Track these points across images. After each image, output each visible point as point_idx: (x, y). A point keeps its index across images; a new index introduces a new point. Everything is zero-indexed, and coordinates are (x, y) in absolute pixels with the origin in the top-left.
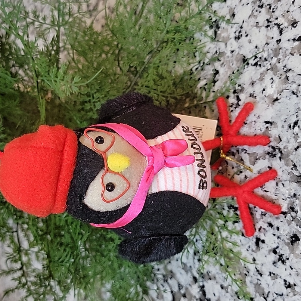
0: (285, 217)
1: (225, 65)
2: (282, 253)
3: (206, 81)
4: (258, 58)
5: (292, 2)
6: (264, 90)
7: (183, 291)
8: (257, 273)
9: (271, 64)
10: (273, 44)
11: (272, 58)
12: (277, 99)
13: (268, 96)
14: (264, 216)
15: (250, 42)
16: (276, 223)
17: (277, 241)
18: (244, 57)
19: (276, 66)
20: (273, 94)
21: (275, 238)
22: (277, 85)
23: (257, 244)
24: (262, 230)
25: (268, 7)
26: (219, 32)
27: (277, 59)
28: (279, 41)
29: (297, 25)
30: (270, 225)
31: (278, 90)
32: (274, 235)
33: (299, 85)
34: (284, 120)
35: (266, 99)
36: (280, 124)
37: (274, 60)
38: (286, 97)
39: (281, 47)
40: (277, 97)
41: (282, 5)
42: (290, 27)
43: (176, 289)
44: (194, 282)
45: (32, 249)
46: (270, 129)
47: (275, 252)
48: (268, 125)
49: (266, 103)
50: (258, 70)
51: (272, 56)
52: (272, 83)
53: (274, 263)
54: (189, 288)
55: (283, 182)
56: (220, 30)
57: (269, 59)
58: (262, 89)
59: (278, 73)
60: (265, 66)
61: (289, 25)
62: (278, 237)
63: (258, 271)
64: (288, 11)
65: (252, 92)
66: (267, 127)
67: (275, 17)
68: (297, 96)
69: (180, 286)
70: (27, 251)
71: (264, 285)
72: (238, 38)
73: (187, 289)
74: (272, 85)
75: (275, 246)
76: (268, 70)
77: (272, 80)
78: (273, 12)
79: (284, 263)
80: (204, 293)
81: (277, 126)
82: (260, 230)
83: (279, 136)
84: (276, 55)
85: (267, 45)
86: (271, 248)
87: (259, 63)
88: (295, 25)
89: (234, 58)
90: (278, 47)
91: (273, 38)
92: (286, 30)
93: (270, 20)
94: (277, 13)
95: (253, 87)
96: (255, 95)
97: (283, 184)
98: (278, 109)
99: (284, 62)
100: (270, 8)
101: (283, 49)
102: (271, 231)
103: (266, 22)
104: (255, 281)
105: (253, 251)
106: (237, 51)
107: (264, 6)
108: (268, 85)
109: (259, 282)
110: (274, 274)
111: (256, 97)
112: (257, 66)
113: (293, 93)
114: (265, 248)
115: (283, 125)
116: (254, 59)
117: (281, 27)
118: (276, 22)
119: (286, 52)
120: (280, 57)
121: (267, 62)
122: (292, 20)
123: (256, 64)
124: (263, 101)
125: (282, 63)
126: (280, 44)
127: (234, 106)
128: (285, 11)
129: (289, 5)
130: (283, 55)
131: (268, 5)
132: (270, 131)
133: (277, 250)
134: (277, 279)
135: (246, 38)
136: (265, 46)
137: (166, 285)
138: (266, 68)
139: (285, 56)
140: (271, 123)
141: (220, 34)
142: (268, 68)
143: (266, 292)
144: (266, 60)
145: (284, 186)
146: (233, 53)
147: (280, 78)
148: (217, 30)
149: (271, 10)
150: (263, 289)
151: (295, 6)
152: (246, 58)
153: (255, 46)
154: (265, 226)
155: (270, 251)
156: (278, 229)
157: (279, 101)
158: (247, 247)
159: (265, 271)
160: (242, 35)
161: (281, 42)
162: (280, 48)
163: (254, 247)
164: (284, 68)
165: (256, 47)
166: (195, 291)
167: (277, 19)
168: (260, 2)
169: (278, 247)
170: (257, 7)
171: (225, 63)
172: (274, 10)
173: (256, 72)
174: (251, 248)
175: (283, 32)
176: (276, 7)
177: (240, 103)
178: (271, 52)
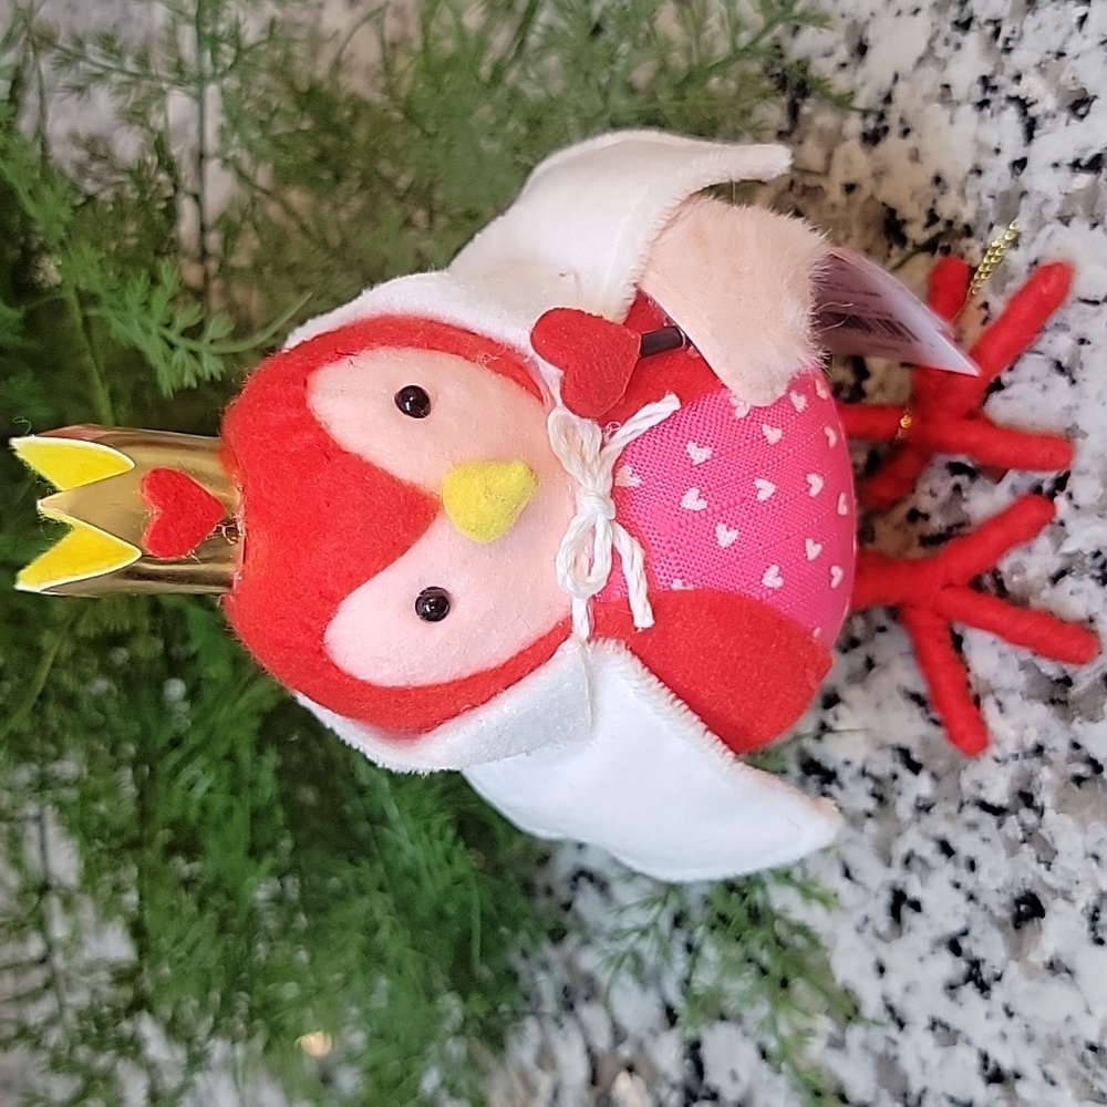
0: (1000, 826)
2: (978, 952)
4: (941, 222)
5: (1075, 20)
7: (626, 1052)
8: (888, 1015)
9: (984, 250)
10: (998, 173)
11: (991, 226)
12: (997, 386)
14: (924, 816)
15: (915, 156)
16: (965, 844)
17: (968, 909)
18: (892, 212)
21: (959, 898)
23: (895, 912)
24: (914, 862)
25: (990, 29)
26: (805, 110)
28: (1020, 164)
29: (1087, 112)
30: (946, 849)
32: (957, 886)
33: (1082, 341)
38: (1033, 379)
39: (1027, 188)
40: (998, 379)
41: (1039, 27)
42: (1065, 115)
43: (602, 1041)
44: (667, 1022)
46: (965, 495)
47: (955, 947)
48: (959, 479)
51: (991, 217)
53: (952, 987)
54: (649, 1043)
55: (1001, 697)
56: (810, 100)
57: (981, 230)
59: (1009, 285)
61: (1059, 109)
62: (971, 897)
63: (891, 1009)
64: (1061, 55)
66: (957, 488)
67: (1010, 71)
68: (1074, 382)
69: (618, 1035)
71: (908, 1062)
72: (872, 138)
73: (640, 1046)
75: (955, 926)
77: (984, 312)
78: (1008, 50)
79: (982, 992)
80: (699, 1069)
82: (907, 861)
84: (1008, 216)
85: (974, 175)
86: (940, 934)
87: (942, 243)
88: (1082, 111)
89: (855, 213)
90: (1016, 187)
91: (998, 151)
92: (1048, 124)
93: (993, 83)
94: (1023, 57)
97: (999, 704)
99: (1035, 246)
100: (997, 33)
101: (1032, 196)
102: (946, 871)
103: (979, 88)
104: (880, 1046)
105: (879, 936)
106: (867, 186)
107: (974, 26)
108: (969, 330)
109: (892, 1052)
110: (946, 1027)
112: (934, 253)
113: (1059, 367)
114: (923, 930)
115: (1014, 485)
116: (927, 226)
117: (1032, 111)
118: (1015, 90)
119: (1044, 210)
120: (1021, 224)
121: (972, 241)
122: (1073, 88)
123: (931, 246)
125: (1027, 251)
126: (1022, 177)
127: (844, 395)
128: (1048, 52)
129: (1065, 30)
130: (1032, 221)
131: (989, 22)
132: (966, 500)
133: (965, 944)
134: (955, 1044)
135: (902, 142)
136: (967, 178)
137: (567, 1020)
139: (1039, 223)
140: (971, 473)
141: (810, 117)
143: (915, 1087)
144: (968, 231)
145: (1001, 711)
146: (853, 195)
148: (798, 101)
149: (1000, 44)
150: (905, 1078)
151: (1085, 37)
152: (899, 217)
153: (931, 173)
154: (928, 850)
155: (937, 943)
156: (972, 866)
157: (1003, 393)
158: (857, 917)
159: (918, 1011)
160: (886, 129)
161: (1026, 170)
162: (1024, 194)
163: (883, 922)
165: (938, 180)
166: (668, 1055)
167: (1018, 78)
168: (962, 11)
169: (965, 933)
170: (949, 27)
172: (1011, 44)
174: (870, 924)
175: (1036, 133)
176: (1017, 35)
177: (869, 385)
178: (989, 203)
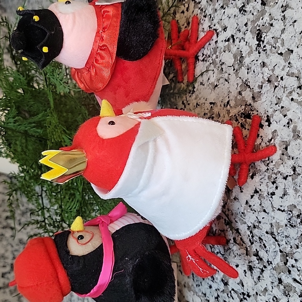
1: (185, 61)
3: (174, 74)
4: (205, 55)
5: (223, 13)
6: (209, 79)
9: (212, 59)
10: (213, 44)
11: (213, 55)
12: (217, 86)
13: (211, 83)
19: (216, 61)
20: (214, 82)
22: (217, 75)
25: (209, 16)
27: (216, 56)
28: (216, 42)
29: (226, 30)
31: (217, 79)
33: (229, 74)
34: (221, 101)
35: (210, 86)
36: (219, 104)
38: (222, 83)
40: (217, 84)
41: (217, 15)
42: (223, 31)
45: (52, 207)
46: (213, 108)
48: (212, 105)
49: (210, 89)
50: (205, 64)
51: (213, 53)
52: (213, 74)
57: (211, 56)
58: (208, 79)
59: (217, 66)
60: (209, 61)
61: (222, 30)
64: (221, 20)
65: (202, 81)
66: (211, 107)
67: (214, 24)
68: (228, 83)
70: (48, 209)
74: (214, 75)
76: (211, 64)
77: (213, 71)
78: (213, 20)
81: (217, 106)
83: (219, 113)
84: (215, 53)
85: (209, 45)
87: (205, 59)
88: (225, 30)
90: (216, 46)
92: (220, 33)
93: (211, 27)
94: (215, 21)
95: (202, 77)
96: (203, 83)
98: (218, 93)
99: (220, 57)
100: (211, 17)
101: (219, 47)
103: (209, 28)
107: (207, 16)
108: (211, 75)
111: (204, 84)
112: (204, 62)
113: (226, 80)
115: (221, 105)
116: (202, 56)
117: (218, 31)
118: (214, 28)
119: (221, 50)
120: (217, 54)
121: (210, 58)
122: (224, 26)
123: (203, 60)
124: (208, 87)
125: (219, 58)
126: (217, 44)
127: (191, 92)
128: (219, 19)
129: (221, 15)
130: (219, 53)
131: (209, 15)
132: (213, 109)
136: (208, 46)
138: (210, 62)
139: (220, 53)
140: (214, 104)
142: (211, 63)
144: (209, 56)
147: (218, 70)
149: (211, 19)
151: (225, 16)
157: (218, 87)
161: (218, 43)
162: (218, 47)
164: (220, 62)
167: (215, 25)
168: (205, 13)
170: (203, 17)
171: (185, 60)
172: (213, 19)
173: (204, 66)
175: (219, 35)
176: (214, 17)
177: (195, 90)
178: (212, 50)
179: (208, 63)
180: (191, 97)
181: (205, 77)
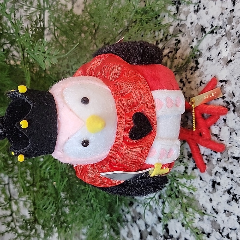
0: (238, 162)
1: (186, 35)
2: (235, 193)
3: (170, 50)
4: (214, 26)
6: (219, 53)
7: (149, 230)
8: (214, 211)
9: (225, 31)
10: (227, 13)
11: (227, 25)
12: (231, 61)
13: (223, 58)
14: (219, 162)
15: (207, 13)
16: (230, 168)
17: (231, 183)
18: (202, 26)
19: (230, 32)
20: (227, 56)
21: (229, 180)
22: (231, 49)
23: (213, 186)
24: (218, 174)
26: (180, 8)
27: (231, 26)
28: (232, 11)
30: (225, 169)
31: (231, 53)
32: (228, 178)
34: (237, 78)
35: (221, 61)
36: (233, 82)
37: (229, 27)
38: (239, 58)
39: (235, 16)
40: (231, 59)
43: (143, 228)
44: (159, 221)
46: (224, 87)
47: (229, 192)
48: (222, 83)
49: (221, 65)
50: (214, 36)
51: (226, 24)
52: (226, 47)
53: (229, 202)
54: (155, 227)
55: (236, 132)
56: (182, 5)
57: (224, 27)
58: (218, 53)
59: (232, 38)
60: (220, 33)
62: (232, 180)
63: (214, 209)
65: (209, 56)
66: (222, 85)
69: (147, 225)
71: (219, 221)
72: (196, 11)
73: (152, 228)
74: (227, 48)
75: (229, 187)
76: (223, 36)
77: (226, 45)
79: (237, 202)
80: (167, 231)
81: (231, 84)
82: (216, 173)
83: (233, 92)
84: (230, 23)
85: (222, 15)
86: (225, 189)
87: (215, 31)
89: (194, 28)
90: (232, 16)
91: (227, 9)
95: (210, 52)
96: (211, 59)
97: (236, 133)
98: (232, 69)
99: (237, 28)
102: (226, 174)
104: (212, 218)
105: (210, 192)
106: (196, 22)
108: (223, 49)
109: (215, 219)
110: (228, 212)
111: (212, 60)
112: (213, 34)
114: (220, 189)
115: (236, 82)
116: (211, 28)
119: (239, 20)
120: (233, 24)
121: (222, 29)
123: (212, 32)
124: (219, 63)
125: (236, 29)
127: (194, 69)
130: (236, 23)
132: (225, 88)
133: (231, 191)
134: (231, 215)
135: (204, 10)
136: (220, 16)
137: (134, 225)
138: (221, 34)
139: (238, 23)
140: (226, 82)
141: (182, 9)
142: (223, 35)
143: (222, 227)
144: (221, 27)
145: (237, 135)
146: (193, 24)
147: (233, 43)
148: (179, 6)
150: (219, 225)
152: (204, 27)
153: (211, 16)
154: (221, 170)
155: (225, 192)
156: (232, 172)
157: (232, 62)
158: (204, 189)
159: (221, 209)
160: (200, 8)
161: (234, 12)
163: (211, 189)
164: (236, 34)
165: (213, 17)
166: (160, 229)
169: (231, 188)
171: (185, 33)
173: (212, 39)
174: (208, 190)
175: (236, 3)
177: (199, 66)
178: (225, 20)
179: (219, 36)
180: (193, 74)
181: (214, 52)
